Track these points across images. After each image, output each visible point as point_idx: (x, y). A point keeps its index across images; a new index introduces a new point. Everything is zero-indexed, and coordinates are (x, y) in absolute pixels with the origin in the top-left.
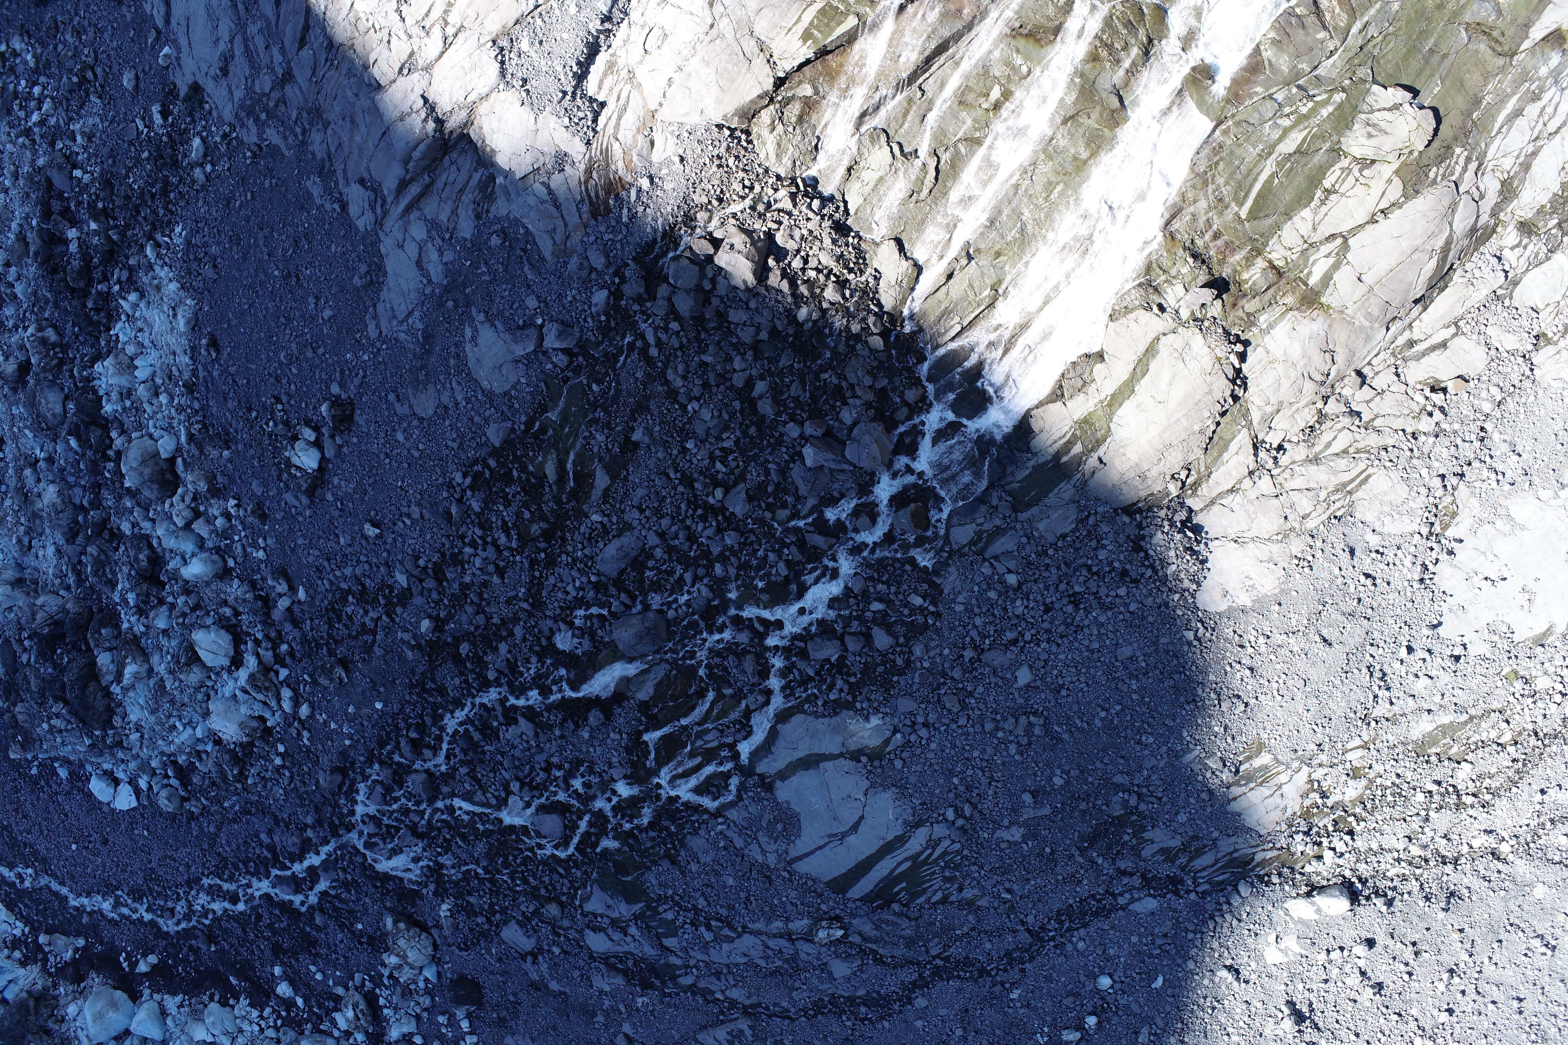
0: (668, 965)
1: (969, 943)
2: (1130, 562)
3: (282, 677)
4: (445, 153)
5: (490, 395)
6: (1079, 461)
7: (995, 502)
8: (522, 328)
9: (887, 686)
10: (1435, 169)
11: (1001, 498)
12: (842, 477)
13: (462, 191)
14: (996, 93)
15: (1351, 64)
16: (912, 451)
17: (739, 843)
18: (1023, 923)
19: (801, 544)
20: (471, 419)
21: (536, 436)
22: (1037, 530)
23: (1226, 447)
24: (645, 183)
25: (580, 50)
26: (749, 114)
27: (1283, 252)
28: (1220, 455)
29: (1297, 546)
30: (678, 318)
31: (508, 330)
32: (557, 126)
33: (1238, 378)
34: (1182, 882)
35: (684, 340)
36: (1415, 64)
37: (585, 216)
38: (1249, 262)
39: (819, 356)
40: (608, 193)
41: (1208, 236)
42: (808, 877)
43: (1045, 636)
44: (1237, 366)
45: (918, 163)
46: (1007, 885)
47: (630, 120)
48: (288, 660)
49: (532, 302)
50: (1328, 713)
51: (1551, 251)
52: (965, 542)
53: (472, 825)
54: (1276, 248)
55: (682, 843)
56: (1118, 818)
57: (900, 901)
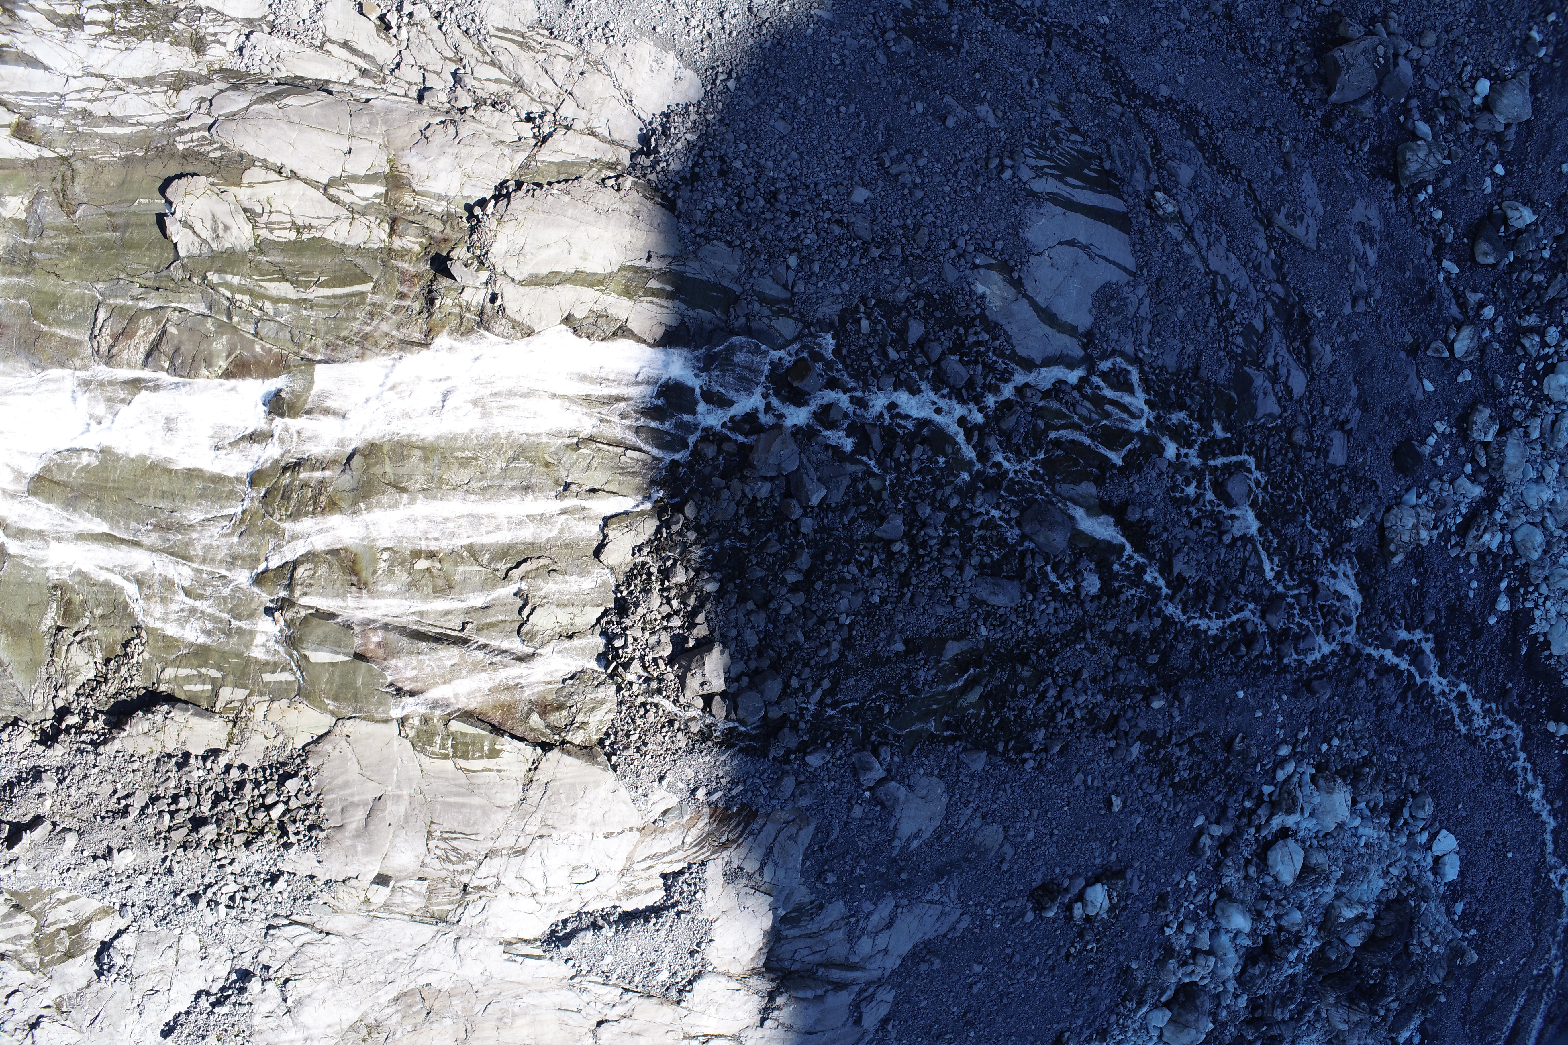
0: (1277, 313)
1: (1092, 86)
2: (710, 174)
3: (1272, 788)
4: (791, 972)
5: (951, 789)
6: (662, 275)
7: (743, 320)
8: (882, 804)
9: (947, 299)
10: (211, 155)
11: (737, 317)
12: (814, 458)
13: (810, 936)
14: (422, 564)
15: (178, 287)
16: (751, 417)
17: (1147, 327)
18: (1047, 54)
19: (888, 451)
20: (979, 789)
21: (956, 728)
22: (739, 269)
23: (563, 164)
24: (701, 794)
25: (636, 928)
26: (587, 752)
27: (375, 231)
28: (573, 164)
29: (598, 48)
30: (786, 685)
31: (891, 813)
32: (709, 899)
33: (502, 193)
35: (799, 666)
36: (136, 234)
37: (761, 822)
38: (402, 254)
39: (733, 548)
40: (729, 818)
41: (407, 303)
42: (1134, 252)
43: (817, 200)
44: (493, 202)
45: (524, 586)
46: (1028, 88)
47: (661, 845)
48: (1256, 793)
49: (858, 811)
51: (201, 11)
52: (791, 321)
53: (1278, 551)
54: (376, 240)
55: (1178, 373)
56: (912, 38)
57: (1101, 166)
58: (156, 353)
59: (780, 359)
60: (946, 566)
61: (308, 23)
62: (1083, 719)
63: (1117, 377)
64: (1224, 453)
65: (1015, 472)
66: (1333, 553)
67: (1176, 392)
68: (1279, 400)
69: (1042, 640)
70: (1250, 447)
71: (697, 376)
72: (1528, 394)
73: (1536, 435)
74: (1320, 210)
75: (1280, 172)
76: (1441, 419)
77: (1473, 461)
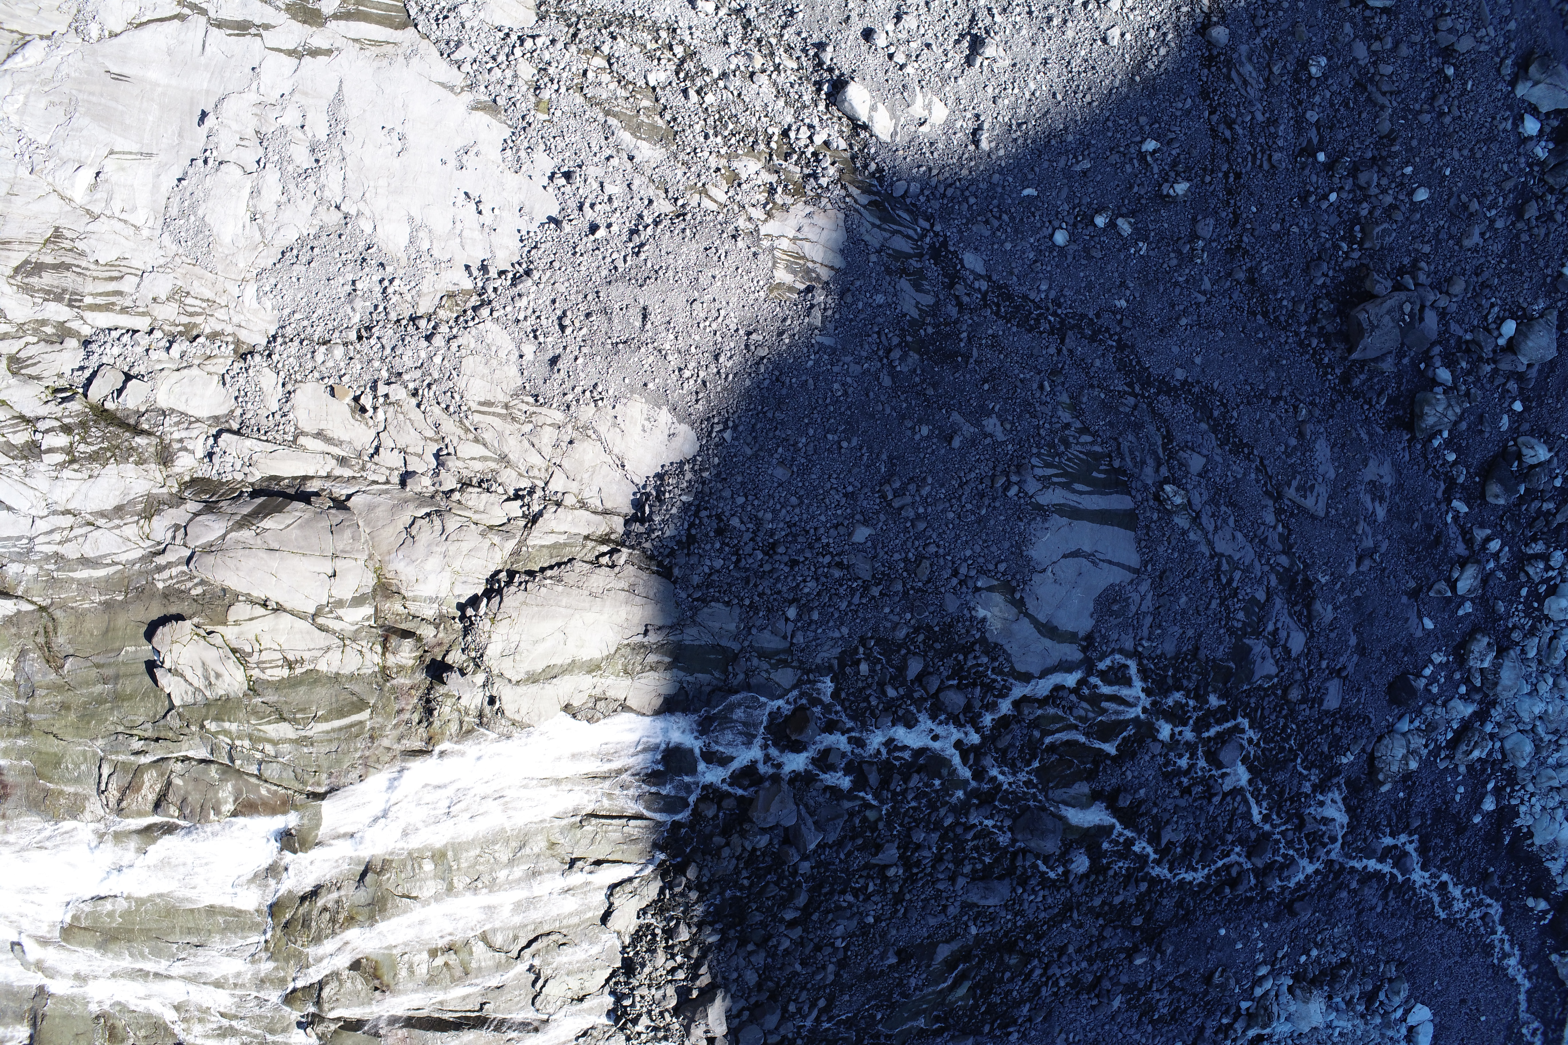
0: (1281, 581)
1: (1105, 379)
2: (707, 535)
3: (1249, 1004)
6: (659, 648)
7: (741, 676)
9: (947, 629)
10: (193, 592)
11: (735, 675)
12: (812, 802)
14: (439, 961)
15: (177, 736)
16: (750, 771)
17: (1149, 620)
18: (1059, 351)
19: (885, 783)
21: (945, 1021)
22: (737, 628)
23: (555, 546)
27: (368, 655)
28: (565, 545)
29: (586, 412)
30: (785, 1011)
33: (493, 589)
34: (932, 246)
35: (797, 992)
36: (127, 686)
38: (398, 671)
39: (735, 897)
41: (406, 716)
42: (1139, 549)
43: (817, 545)
44: (485, 600)
45: (536, 962)
46: (1038, 393)
48: (1233, 1011)
50: (702, 256)
51: (164, 413)
52: (789, 671)
53: (1268, 796)
54: (370, 664)
55: (1176, 657)
56: (918, 352)
57: (1110, 465)
58: (164, 804)
59: (779, 708)
60: (938, 880)
61: (277, 417)
62: (1067, 985)
63: (1116, 674)
64: (1219, 722)
65: (1010, 784)
66: (1322, 787)
67: (1173, 676)
68: (1277, 662)
69: (1030, 926)
70: (1244, 710)
71: (696, 738)
72: (1527, 615)
73: (1532, 654)
74: (1332, 474)
75: (1293, 442)
76: (1439, 650)
77: (1467, 681)
